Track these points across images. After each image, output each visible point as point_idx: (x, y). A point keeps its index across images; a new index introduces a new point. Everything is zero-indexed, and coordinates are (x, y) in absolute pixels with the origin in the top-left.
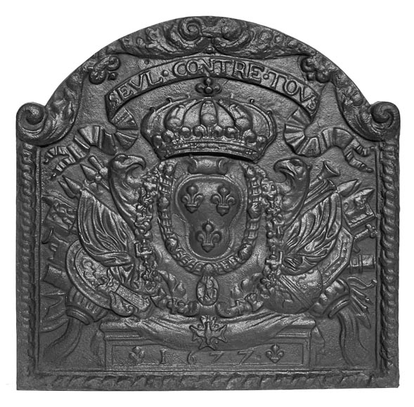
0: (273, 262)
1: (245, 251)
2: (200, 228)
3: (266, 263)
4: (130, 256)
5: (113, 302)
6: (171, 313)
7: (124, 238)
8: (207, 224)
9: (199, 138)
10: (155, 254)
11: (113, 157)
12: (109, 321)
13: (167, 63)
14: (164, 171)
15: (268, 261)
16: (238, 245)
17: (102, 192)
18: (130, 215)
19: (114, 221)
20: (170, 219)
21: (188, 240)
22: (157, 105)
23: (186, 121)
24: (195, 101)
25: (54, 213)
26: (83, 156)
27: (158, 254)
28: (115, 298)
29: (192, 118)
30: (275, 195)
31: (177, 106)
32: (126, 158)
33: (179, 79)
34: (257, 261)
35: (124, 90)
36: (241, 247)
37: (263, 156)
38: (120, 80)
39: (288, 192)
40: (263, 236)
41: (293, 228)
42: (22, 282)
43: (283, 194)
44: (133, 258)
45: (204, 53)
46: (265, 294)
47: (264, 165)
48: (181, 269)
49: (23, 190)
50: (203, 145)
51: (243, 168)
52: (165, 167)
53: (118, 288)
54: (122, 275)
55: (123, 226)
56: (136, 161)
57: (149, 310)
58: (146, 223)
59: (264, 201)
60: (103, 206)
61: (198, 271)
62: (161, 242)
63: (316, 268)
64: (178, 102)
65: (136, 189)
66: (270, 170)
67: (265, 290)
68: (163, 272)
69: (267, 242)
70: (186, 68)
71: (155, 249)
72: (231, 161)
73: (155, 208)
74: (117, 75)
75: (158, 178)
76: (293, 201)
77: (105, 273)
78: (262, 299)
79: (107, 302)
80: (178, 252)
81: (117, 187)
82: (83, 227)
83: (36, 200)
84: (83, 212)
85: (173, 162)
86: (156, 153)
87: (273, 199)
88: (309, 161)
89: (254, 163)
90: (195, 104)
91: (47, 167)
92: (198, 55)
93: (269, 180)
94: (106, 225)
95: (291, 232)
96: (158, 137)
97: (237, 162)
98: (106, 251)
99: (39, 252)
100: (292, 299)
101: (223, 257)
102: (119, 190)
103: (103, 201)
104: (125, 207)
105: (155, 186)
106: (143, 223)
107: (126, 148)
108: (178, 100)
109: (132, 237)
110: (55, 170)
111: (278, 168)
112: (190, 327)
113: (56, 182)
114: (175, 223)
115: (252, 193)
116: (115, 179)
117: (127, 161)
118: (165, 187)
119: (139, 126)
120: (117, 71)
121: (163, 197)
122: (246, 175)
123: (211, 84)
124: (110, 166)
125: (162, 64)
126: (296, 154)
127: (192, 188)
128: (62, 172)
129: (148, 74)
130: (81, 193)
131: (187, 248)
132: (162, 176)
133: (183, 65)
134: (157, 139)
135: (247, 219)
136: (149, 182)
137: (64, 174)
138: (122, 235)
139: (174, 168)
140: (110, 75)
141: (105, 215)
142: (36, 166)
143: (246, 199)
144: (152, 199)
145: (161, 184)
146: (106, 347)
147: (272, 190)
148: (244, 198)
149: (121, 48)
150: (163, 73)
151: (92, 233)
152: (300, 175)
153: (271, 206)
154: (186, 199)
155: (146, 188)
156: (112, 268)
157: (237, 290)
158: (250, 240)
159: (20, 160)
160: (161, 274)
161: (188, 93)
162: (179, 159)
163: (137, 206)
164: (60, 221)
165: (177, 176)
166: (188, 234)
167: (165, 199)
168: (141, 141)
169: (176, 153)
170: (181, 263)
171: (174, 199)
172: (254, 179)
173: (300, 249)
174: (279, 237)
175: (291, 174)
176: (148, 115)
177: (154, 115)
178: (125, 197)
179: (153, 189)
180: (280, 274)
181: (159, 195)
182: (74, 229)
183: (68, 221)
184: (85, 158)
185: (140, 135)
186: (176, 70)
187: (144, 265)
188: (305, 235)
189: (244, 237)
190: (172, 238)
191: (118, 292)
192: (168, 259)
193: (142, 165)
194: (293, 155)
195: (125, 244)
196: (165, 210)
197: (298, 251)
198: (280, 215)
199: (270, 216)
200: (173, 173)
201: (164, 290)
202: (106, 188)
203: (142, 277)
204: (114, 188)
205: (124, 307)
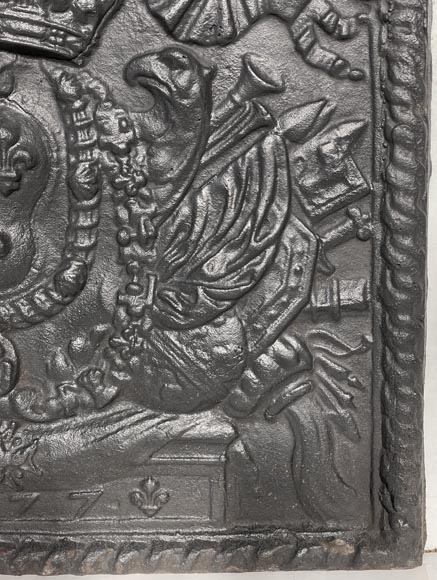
0: (134, 300)
1: (69, 274)
3: (119, 303)
15: (121, 298)
16: (54, 260)
30: (131, 144)
34: (99, 298)
36: (61, 265)
37: (97, 46)
39: (159, 136)
40: (110, 240)
41: (177, 221)
43: (148, 139)
46: (119, 370)
47: (103, 73)
51: (49, 78)
59: (107, 159)
63: (232, 312)
66: (117, 83)
67: (119, 361)
69: (121, 255)
72: (20, 60)
76: (174, 156)
78: (115, 381)
87: (127, 152)
88: (206, 55)
89: (75, 65)
93: (115, 105)
95: (172, 229)
97: (35, 63)
100: (178, 382)
101: (22, 290)
111: (135, 76)
115: (77, 140)
122: (60, 99)
126: (175, 38)
135: (70, 201)
143: (63, 153)
147: (123, 130)
148: (58, 150)
152: (184, 93)
153: (121, 171)
157: (60, 361)
158: (81, 249)
172: (78, 104)
173: (193, 271)
174: (145, 242)
175: (164, 90)
180: (150, 329)
188: (205, 237)
189: (68, 243)
194: (170, 42)
197: (190, 275)
198: (145, 191)
199: (121, 194)
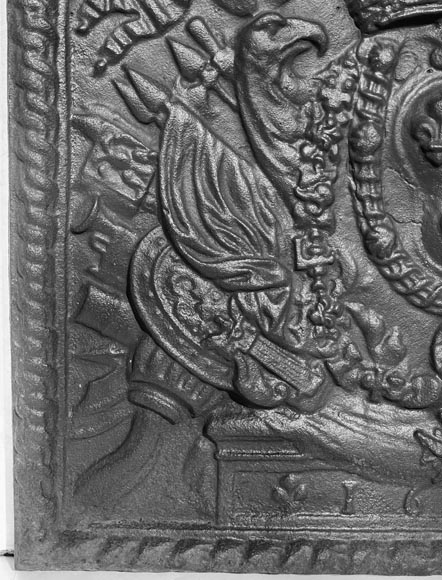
4: (282, 267)
5: (242, 374)
6: (371, 399)
7: (270, 225)
10: (338, 264)
11: (250, 21)
12: (228, 415)
14: (372, 62)
17: (217, 109)
18: (283, 168)
19: (246, 182)
20: (377, 181)
21: (417, 231)
25: (102, 160)
26: (174, 17)
28: (247, 367)
32: (282, 24)
42: (27, 325)
44: (288, 272)
48: (399, 300)
49: (26, 98)
52: (374, 52)
53: (254, 343)
54: (265, 312)
55: (267, 195)
56: (307, 33)
57: (320, 394)
58: (323, 190)
60: (219, 144)
61: (438, 306)
62: (356, 236)
65: (301, 105)
68: (355, 307)
71: (338, 253)
73: (345, 154)
75: (356, 79)
77: (224, 307)
79: (227, 373)
80: (395, 261)
81: (257, 100)
82: (173, 194)
83: (58, 125)
84: (173, 159)
86: (352, 15)
91: (83, 41)
94: (228, 192)
98: (227, 255)
99: (66, 254)
102: (260, 106)
103: (220, 132)
104: (273, 148)
105: (346, 97)
106: (316, 189)
109: (287, 222)
110: (104, 51)
112: (415, 433)
113: (105, 81)
114: (390, 190)
116: (252, 78)
117: (283, 32)
118: (373, 101)
121: (368, 125)
124: (242, 43)
128: (121, 56)
130: (167, 112)
131: (416, 251)
132: (366, 75)
136: (332, 87)
137: (125, 60)
138: (264, 216)
139: (397, 55)
141: (226, 167)
142: (58, 38)
144: (339, 130)
146: (218, 473)
151: (193, 210)
154: (426, 131)
155: (323, 100)
156: (241, 296)
159: (19, 19)
160: (350, 310)
164: (114, 178)
165: (402, 74)
166: (418, 218)
167: (371, 131)
169: (407, 13)
170: (400, 287)
171: (393, 133)
178: (276, 124)
179: (345, 105)
181: (356, 122)
182: (151, 199)
183: (136, 180)
184: (179, 21)
187: (313, 289)
190: (383, 226)
191: (254, 352)
192: (370, 275)
193: (318, 45)
195: (271, 237)
196: (370, 158)
200: (391, 68)
201: (356, 348)
202: (226, 101)
203: (308, 317)
204: (249, 103)
205: (267, 385)
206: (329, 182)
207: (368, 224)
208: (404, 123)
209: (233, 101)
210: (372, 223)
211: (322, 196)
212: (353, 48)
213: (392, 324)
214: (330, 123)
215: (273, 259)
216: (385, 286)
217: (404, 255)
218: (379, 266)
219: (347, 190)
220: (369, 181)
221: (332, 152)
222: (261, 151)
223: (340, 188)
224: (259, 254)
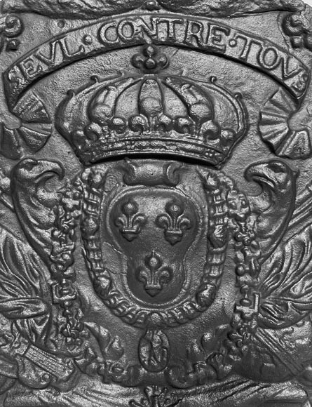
0: (245, 309)
1: (205, 293)
2: (142, 263)
3: (235, 311)
4: (44, 302)
5: (21, 369)
6: (104, 382)
7: (36, 277)
8: (151, 257)
9: (137, 133)
10: (80, 299)
11: (16, 163)
12: (17, 394)
13: (90, 25)
14: (90, 182)
15: (238, 308)
16: (195, 284)
18: (43, 244)
19: (22, 253)
20: (99, 250)
21: (125, 278)
22: (77, 87)
23: (118, 108)
24: (131, 81)
27: (84, 299)
28: (24, 365)
29: (128, 105)
30: (247, 215)
31: (106, 88)
32: (35, 164)
33: (109, 49)
34: (223, 308)
35: (30, 65)
36: (199, 287)
37: (229, 158)
38: (23, 50)
39: (265, 210)
40: (232, 272)
41: (273, 261)
43: (257, 212)
44: (48, 305)
45: (143, 9)
46: (234, 354)
47: (232, 171)
48: (117, 320)
50: (144, 143)
51: (201, 176)
52: (90, 176)
53: (27, 351)
54: (33, 330)
55: (35, 260)
56: (50, 168)
57: (72, 379)
58: (67, 257)
59: (232, 224)
61: (140, 323)
62: (88, 281)
63: (306, 318)
64: (108, 82)
65: (51, 207)
66: (240, 179)
67: (234, 348)
68: (91, 325)
69: (237, 281)
70: (117, 31)
71: (79, 292)
72: (184, 166)
73: (78, 235)
74: (18, 43)
75: (82, 192)
76: (273, 222)
77: (8, 328)
78: (230, 362)
79: (13, 369)
80: (112, 296)
81: (24, 206)
85: (102, 169)
86: (78, 156)
87: (244, 220)
88: (294, 164)
89: (216, 169)
90: (131, 85)
92: (134, 12)
93: (238, 192)
94: (10, 258)
95: (270, 265)
96: (79, 132)
97: (193, 167)
98: (9, 297)
100: (273, 362)
101: (175, 303)
102: (26, 209)
104: (36, 233)
105: (77, 202)
106: (62, 256)
107: (35, 149)
108: (106, 80)
109: (48, 276)
111: (251, 176)
112: (130, 402)
114: (107, 255)
115: (215, 212)
116: (20, 194)
117: (36, 169)
118: (92, 204)
119: (53, 118)
120: (19, 38)
121: (89, 218)
122: (205, 187)
123: (154, 54)
124: (14, 175)
125: (83, 27)
126: (276, 155)
127: (130, 206)
129: (62, 41)
131: (125, 290)
132: (87, 189)
133: (113, 27)
134: (78, 136)
135: (208, 248)
136: (68, 197)
138: (33, 273)
139: (104, 177)
140: (9, 43)
141: (8, 245)
143: (207, 220)
144: (74, 222)
145: (86, 201)
147: (243, 206)
148: (203, 218)
149: (22, 4)
150: (84, 40)
152: (282, 185)
153: (241, 230)
154: (121, 222)
155: (64, 205)
156: (18, 322)
157: (196, 348)
158: (213, 277)
160: (88, 327)
161: (121, 69)
162: (110, 165)
163: (53, 232)
165: (107, 188)
166: (125, 271)
167: (91, 221)
168: (57, 140)
169: (105, 155)
170: (116, 312)
171: (105, 222)
172: (217, 191)
173: (283, 292)
174: (254, 273)
175: (270, 184)
176: (65, 102)
177: (73, 101)
178: (36, 219)
179: (76, 207)
180: (256, 328)
181: (83, 216)
185: (55, 130)
186: (102, 35)
187: (64, 315)
188: (290, 271)
189: (205, 274)
190: (103, 276)
191: (28, 355)
192: (98, 305)
193: (59, 174)
194: (272, 157)
195: (37, 285)
196: (92, 237)
197: (282, 294)
198: (254, 243)
199: (240, 244)
200: (101, 185)
201: (93, 350)
202: (8, 207)
203: (62, 332)
204: (19, 206)
205: (37, 375)
206: (70, 252)
207: (95, 275)
208: (110, 216)
209: (11, 206)
210: (97, 275)
211: (65, 260)
212: (79, 174)
213: (114, 334)
214: (68, 217)
215: (38, 299)
216: (108, 311)
217: (117, 293)
218: (103, 300)
219: (81, 256)
220: (93, 250)
221: (70, 234)
222: (29, 235)
223: (77, 254)
224: (29, 296)
